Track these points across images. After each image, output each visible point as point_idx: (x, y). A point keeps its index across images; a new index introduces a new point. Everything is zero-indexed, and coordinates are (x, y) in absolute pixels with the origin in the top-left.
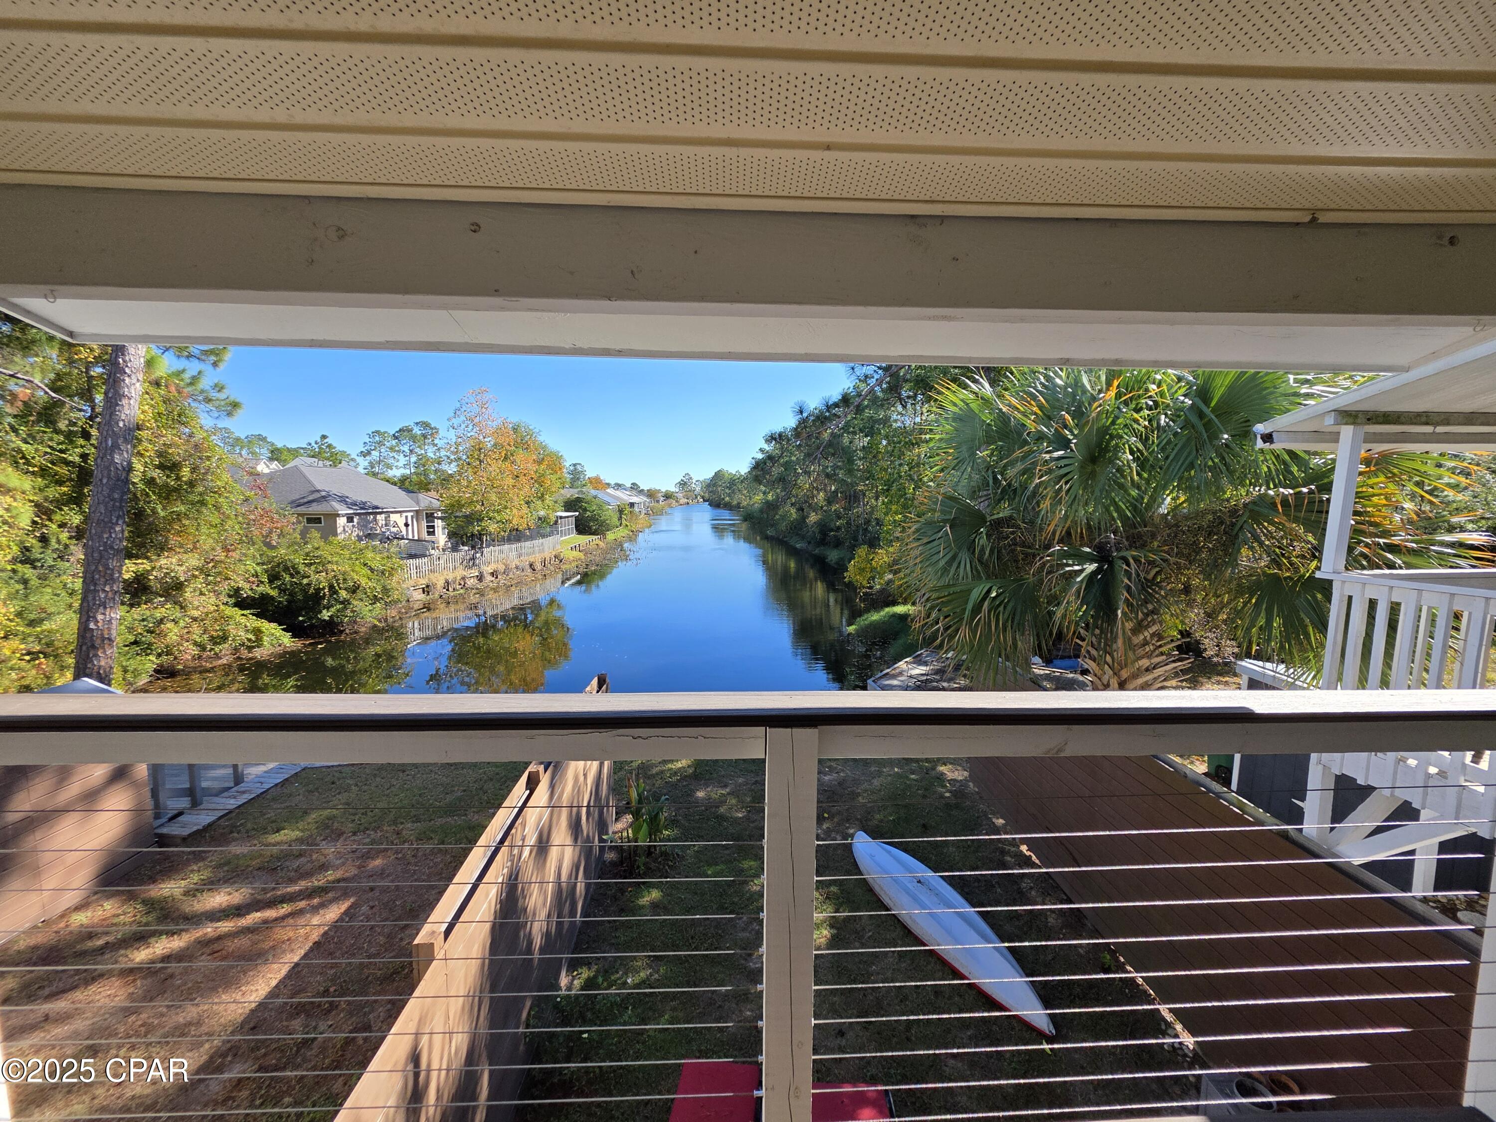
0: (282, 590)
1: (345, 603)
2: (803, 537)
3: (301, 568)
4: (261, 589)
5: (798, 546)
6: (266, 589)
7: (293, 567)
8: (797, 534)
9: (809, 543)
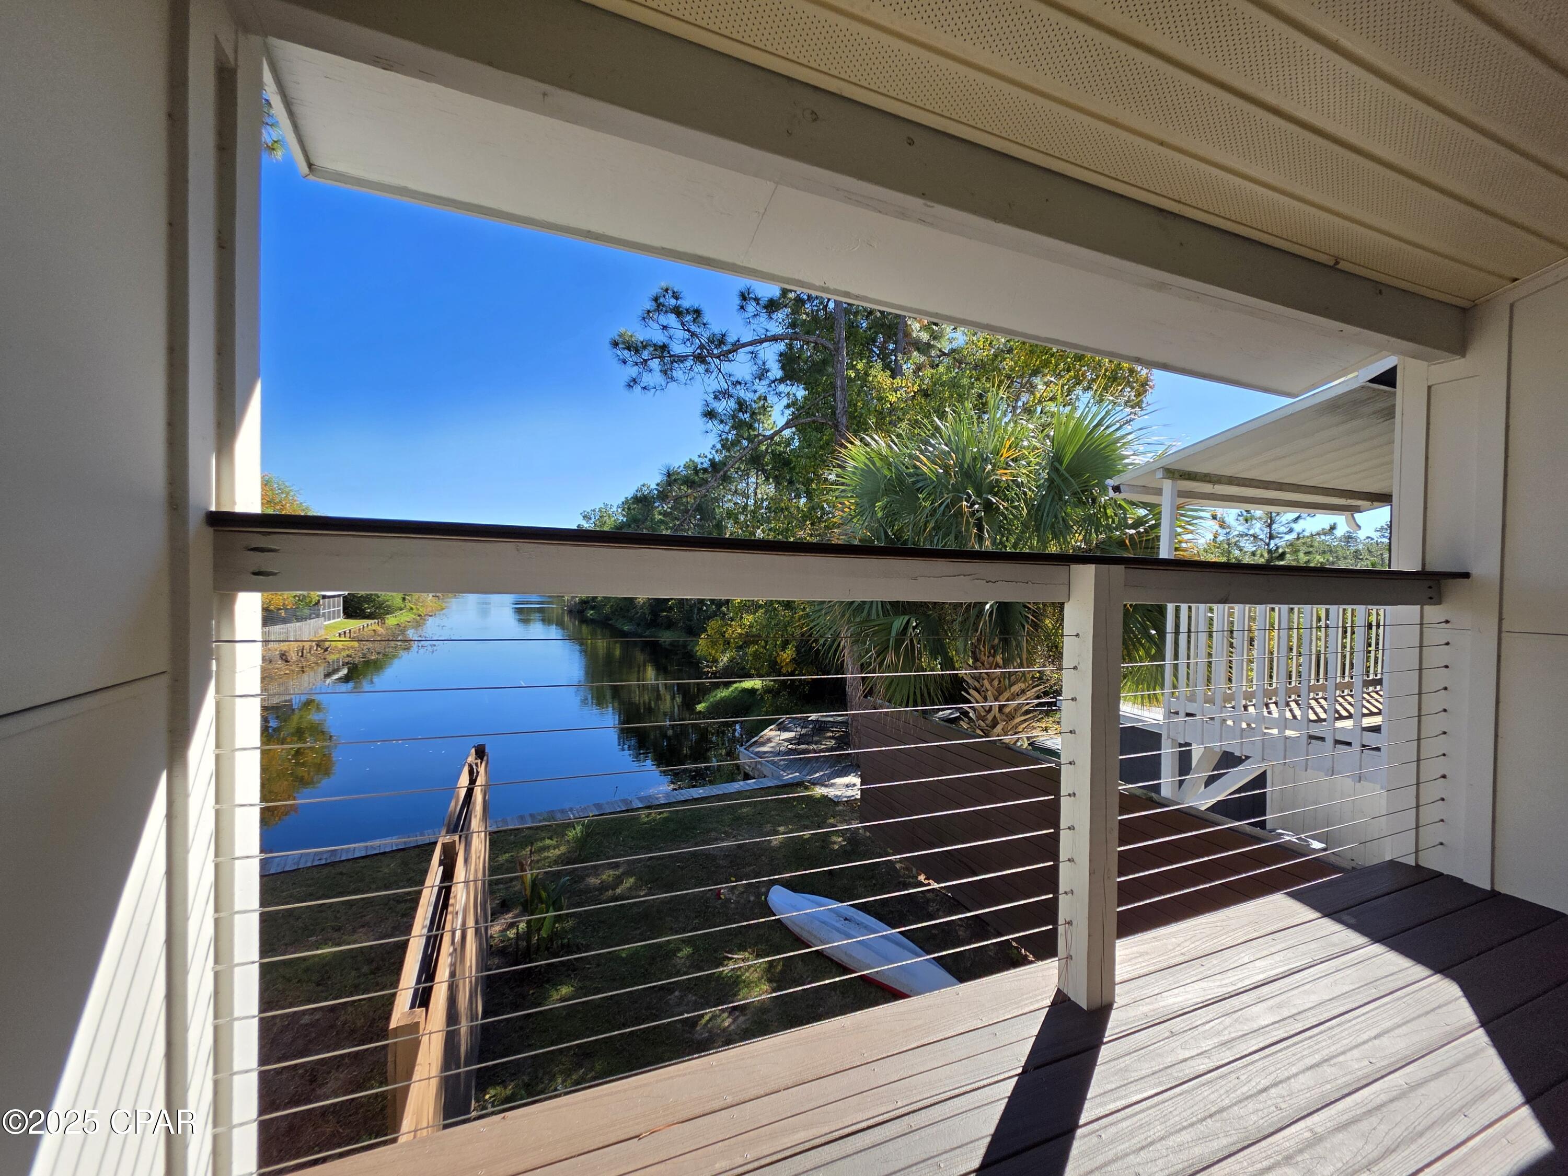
2: (631, 620)
5: (626, 628)
8: (624, 617)
9: (638, 625)
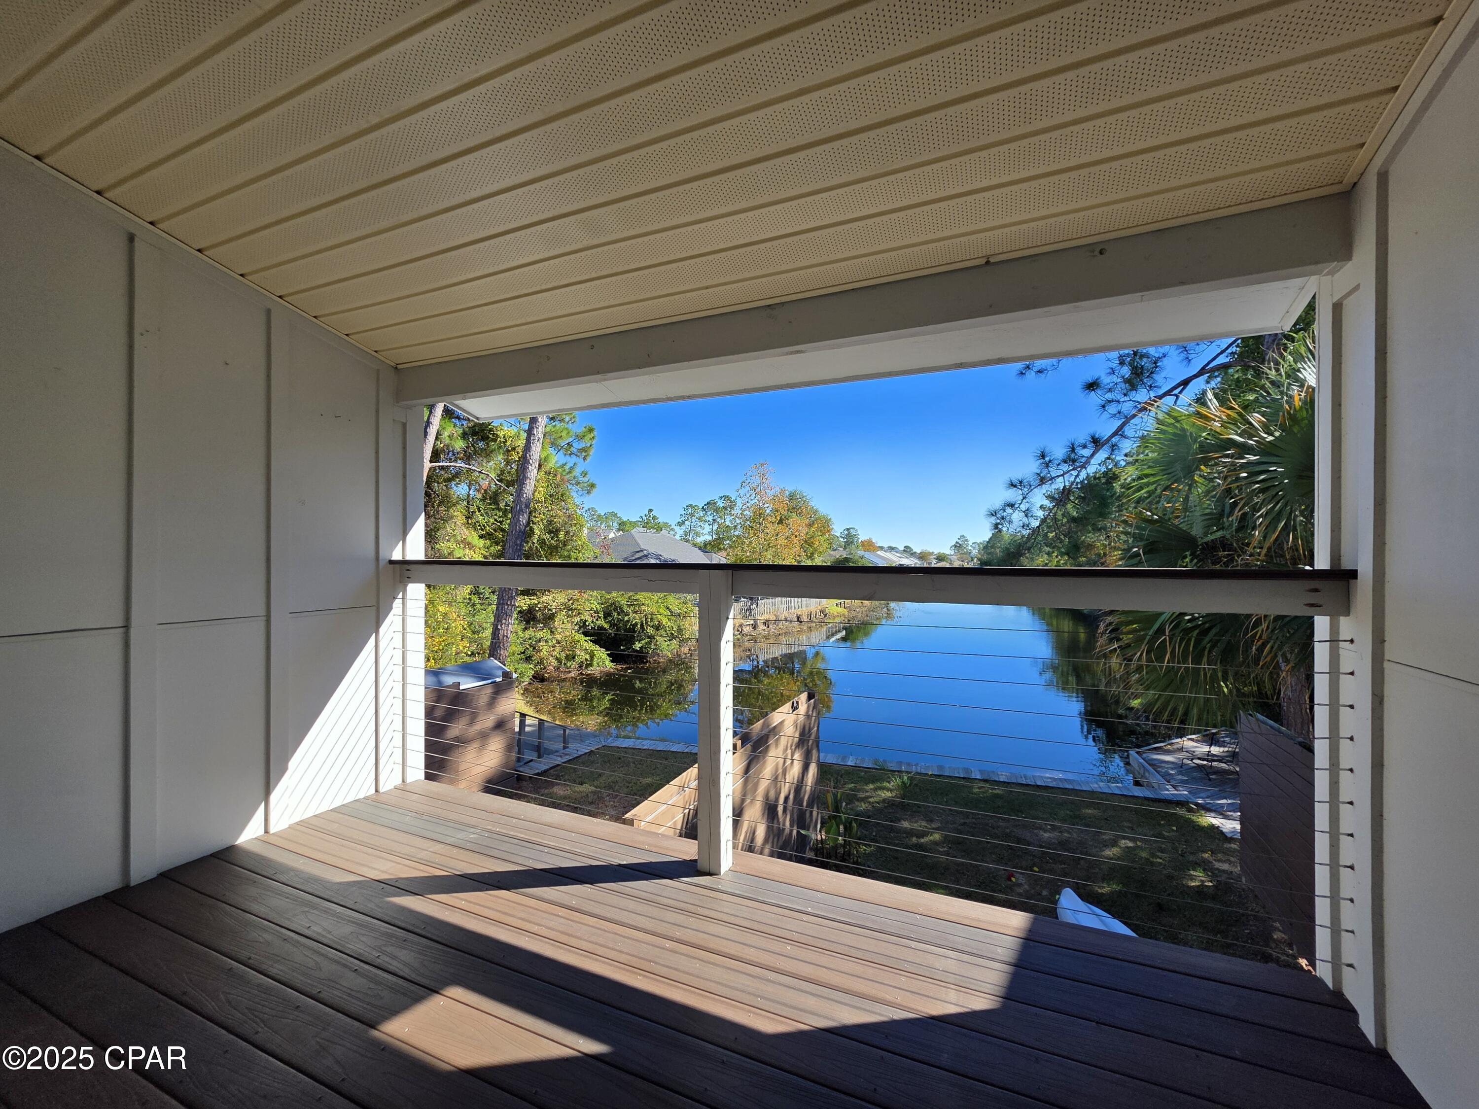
0: (612, 625)
1: (651, 637)
3: (625, 608)
4: (598, 623)
6: (601, 622)
7: (621, 608)
